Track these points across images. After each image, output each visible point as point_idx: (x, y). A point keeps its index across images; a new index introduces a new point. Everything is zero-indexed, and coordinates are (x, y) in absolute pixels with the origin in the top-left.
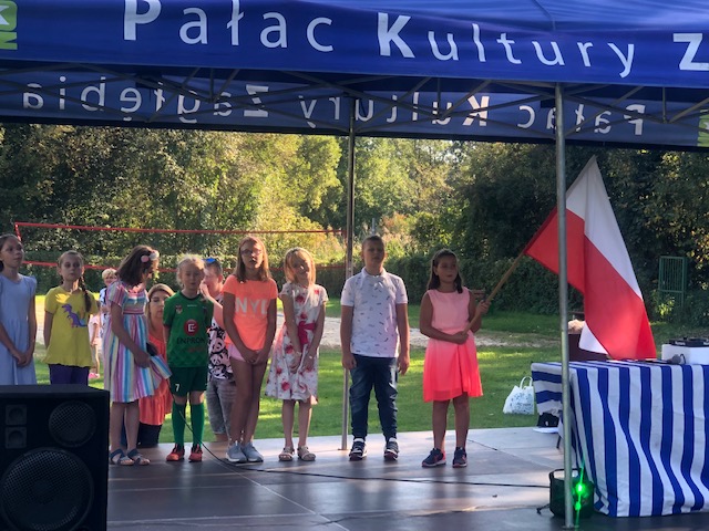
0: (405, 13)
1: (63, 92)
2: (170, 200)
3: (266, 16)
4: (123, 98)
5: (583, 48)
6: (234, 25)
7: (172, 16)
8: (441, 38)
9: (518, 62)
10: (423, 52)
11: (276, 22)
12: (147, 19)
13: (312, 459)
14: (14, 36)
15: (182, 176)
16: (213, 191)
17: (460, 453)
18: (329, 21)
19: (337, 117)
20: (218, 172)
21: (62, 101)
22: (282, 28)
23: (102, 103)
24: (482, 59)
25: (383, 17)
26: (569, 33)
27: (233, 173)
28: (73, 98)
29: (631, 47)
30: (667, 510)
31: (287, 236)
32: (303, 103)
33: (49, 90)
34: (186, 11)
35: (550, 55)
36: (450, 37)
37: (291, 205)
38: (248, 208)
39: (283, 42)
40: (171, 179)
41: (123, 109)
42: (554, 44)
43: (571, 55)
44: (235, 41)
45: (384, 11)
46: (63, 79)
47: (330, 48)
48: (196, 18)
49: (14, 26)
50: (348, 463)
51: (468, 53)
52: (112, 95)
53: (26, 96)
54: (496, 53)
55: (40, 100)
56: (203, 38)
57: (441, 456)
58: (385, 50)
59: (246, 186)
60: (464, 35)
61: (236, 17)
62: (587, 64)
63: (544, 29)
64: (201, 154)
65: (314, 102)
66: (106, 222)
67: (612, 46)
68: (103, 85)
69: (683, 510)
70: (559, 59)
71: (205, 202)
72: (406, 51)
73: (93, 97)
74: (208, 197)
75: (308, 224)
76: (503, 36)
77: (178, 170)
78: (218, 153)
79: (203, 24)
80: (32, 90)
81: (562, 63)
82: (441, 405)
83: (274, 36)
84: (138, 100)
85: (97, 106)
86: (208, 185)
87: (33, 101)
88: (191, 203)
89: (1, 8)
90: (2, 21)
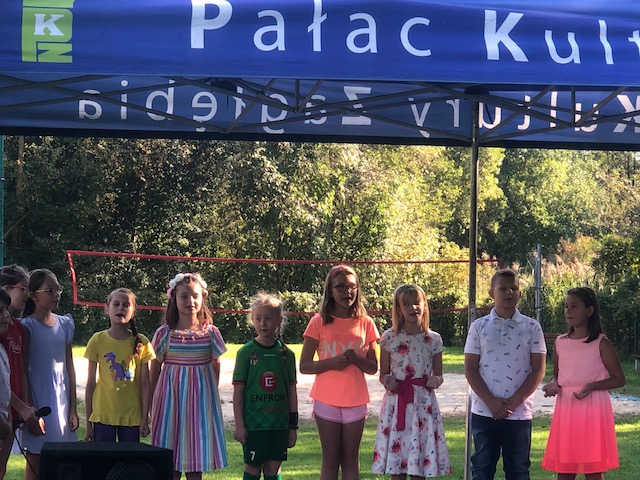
0: (517, 9)
1: (124, 98)
2: (270, 220)
3: (353, 17)
4: (195, 104)
6: (315, 28)
7: (245, 19)
8: (560, 37)
11: (364, 24)
12: (216, 24)
14: (69, 48)
15: (286, 187)
16: (327, 207)
18: (426, 22)
19: (456, 124)
20: (334, 181)
21: (124, 109)
22: (372, 31)
23: (170, 111)
24: (609, 61)
25: (490, 15)
27: (354, 183)
28: (136, 105)
32: (414, 107)
33: (109, 97)
34: (261, 14)
36: (571, 37)
38: (375, 230)
39: (372, 46)
40: (271, 191)
41: (195, 118)
44: (317, 47)
45: (491, 7)
46: (124, 83)
47: (427, 53)
48: (272, 21)
49: (69, 36)
52: (182, 101)
53: (82, 104)
54: (626, 53)
55: (97, 106)
56: (280, 44)
59: (372, 200)
60: (587, 33)
61: (319, 19)
64: (311, 157)
65: (427, 106)
66: (184, 249)
68: (171, 90)
72: (519, 54)
73: (160, 103)
74: (320, 215)
75: (456, 251)
76: (636, 33)
77: (278, 178)
79: (280, 29)
80: (89, 97)
83: (362, 41)
84: (214, 106)
85: (164, 114)
86: (321, 198)
87: (90, 110)
88: (297, 223)
89: (56, 17)
90: (56, 32)
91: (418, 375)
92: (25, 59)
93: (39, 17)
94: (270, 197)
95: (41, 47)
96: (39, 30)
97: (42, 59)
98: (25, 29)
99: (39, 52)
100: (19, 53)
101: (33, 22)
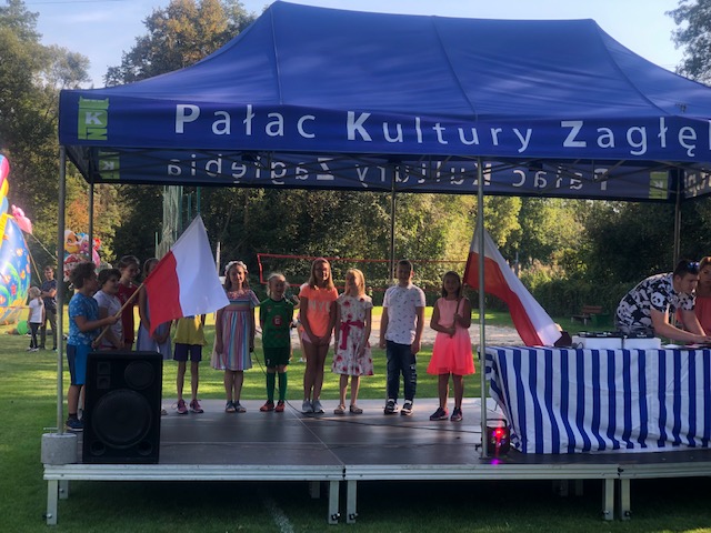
0: (367, 111)
1: (194, 164)
2: (381, 239)
3: (270, 115)
4: (234, 167)
5: (494, 132)
6: (248, 121)
7: (208, 114)
8: (392, 127)
9: (446, 142)
10: (377, 137)
11: (277, 119)
12: (190, 119)
13: (360, 412)
14: (105, 131)
15: (390, 221)
17: (458, 411)
18: (313, 118)
19: (383, 179)
20: (417, 218)
21: (193, 170)
22: (281, 123)
23: (219, 171)
24: (420, 141)
25: (351, 114)
26: (485, 122)
27: (428, 219)
28: (200, 168)
29: (529, 131)
30: (564, 450)
32: (358, 170)
33: (185, 163)
34: (216, 114)
35: (469, 137)
36: (399, 126)
38: (439, 245)
39: (281, 132)
40: (383, 223)
41: (234, 175)
42: (474, 130)
43: (485, 137)
44: (249, 132)
45: (351, 110)
46: (194, 156)
47: (313, 136)
48: (223, 117)
49: (106, 125)
50: (383, 416)
52: (226, 166)
53: (170, 167)
54: (430, 137)
55: (179, 169)
56: (227, 130)
57: (444, 413)
58: (351, 136)
59: (437, 229)
60: (409, 126)
61: (250, 116)
62: (496, 143)
63: (468, 121)
64: (404, 205)
65: (366, 169)
66: (337, 254)
67: (516, 131)
68: (220, 160)
69: (576, 451)
70: (476, 141)
71: (406, 239)
72: (366, 136)
73: (214, 166)
74: (409, 237)
76: (438, 125)
77: (387, 217)
78: (417, 204)
79: (227, 122)
80: (173, 163)
81: (477, 143)
82: (444, 377)
83: (275, 129)
84: (244, 169)
85: (216, 173)
86: (409, 228)
87: (174, 170)
88: (397, 241)
89: (97, 114)
90: (98, 122)
91: (354, 320)
92: (80, 137)
93: (88, 114)
94: (381, 227)
95: (89, 131)
96: (88, 121)
97: (90, 138)
98: (80, 121)
99: (88, 134)
100: (77, 134)
101: (85, 117)
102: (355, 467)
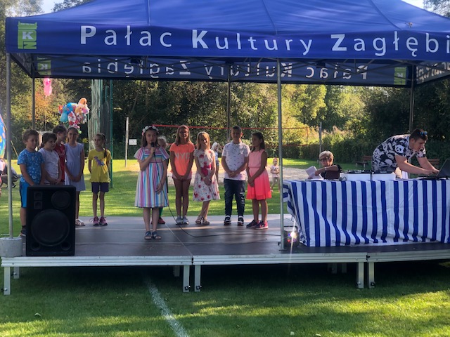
0: (205, 29)
1: (99, 65)
2: (235, 114)
3: (142, 33)
4: (125, 67)
5: (288, 42)
6: (128, 37)
7: (101, 33)
8: (221, 39)
9: (256, 49)
10: (212, 46)
11: (147, 35)
12: (90, 35)
14: (35, 44)
15: (240, 102)
16: (255, 109)
18: (170, 34)
19: (222, 74)
20: (258, 101)
21: (99, 69)
22: (149, 37)
23: (116, 70)
24: (239, 48)
25: (195, 32)
26: (282, 35)
27: (265, 101)
28: (104, 68)
29: (310, 41)
31: (291, 131)
32: (206, 68)
33: (94, 65)
34: (107, 32)
35: (271, 45)
36: (226, 39)
37: (294, 116)
38: (272, 118)
39: (149, 43)
41: (126, 72)
42: (275, 41)
43: (282, 45)
44: (128, 43)
45: (195, 29)
46: (99, 60)
47: (170, 45)
48: (111, 34)
49: (35, 40)
51: (233, 45)
52: (120, 67)
53: (84, 67)
54: (246, 45)
55: (90, 69)
56: (115, 42)
58: (195, 45)
59: (271, 107)
60: (232, 38)
61: (129, 33)
62: (288, 49)
63: (270, 34)
65: (211, 68)
67: (302, 41)
69: (341, 245)
70: (276, 47)
71: (251, 114)
72: (205, 46)
73: (112, 67)
74: (253, 113)
75: (302, 125)
76: (251, 38)
77: (238, 100)
78: (258, 92)
79: (114, 37)
80: (86, 65)
81: (276, 49)
83: (145, 41)
84: (132, 68)
85: (114, 71)
87: (87, 69)
88: (245, 115)
89: (30, 33)
90: (30, 38)
92: (19, 48)
93: (24, 33)
94: (235, 106)
95: (25, 43)
96: (24, 38)
97: (25, 48)
98: (19, 37)
99: (24, 45)
100: (17, 46)
101: (22, 34)
102: (199, 257)
